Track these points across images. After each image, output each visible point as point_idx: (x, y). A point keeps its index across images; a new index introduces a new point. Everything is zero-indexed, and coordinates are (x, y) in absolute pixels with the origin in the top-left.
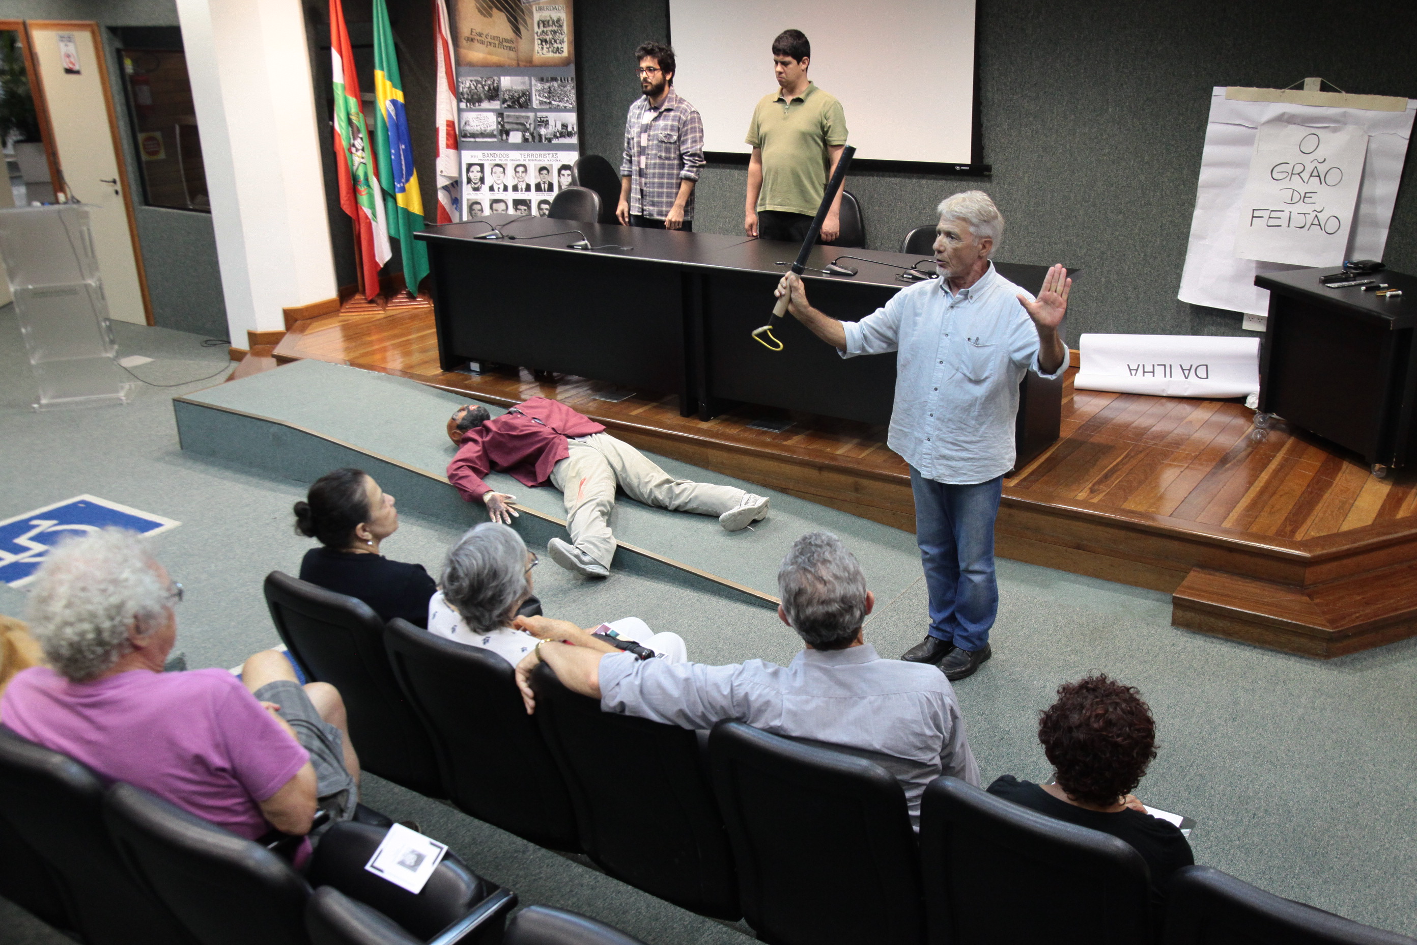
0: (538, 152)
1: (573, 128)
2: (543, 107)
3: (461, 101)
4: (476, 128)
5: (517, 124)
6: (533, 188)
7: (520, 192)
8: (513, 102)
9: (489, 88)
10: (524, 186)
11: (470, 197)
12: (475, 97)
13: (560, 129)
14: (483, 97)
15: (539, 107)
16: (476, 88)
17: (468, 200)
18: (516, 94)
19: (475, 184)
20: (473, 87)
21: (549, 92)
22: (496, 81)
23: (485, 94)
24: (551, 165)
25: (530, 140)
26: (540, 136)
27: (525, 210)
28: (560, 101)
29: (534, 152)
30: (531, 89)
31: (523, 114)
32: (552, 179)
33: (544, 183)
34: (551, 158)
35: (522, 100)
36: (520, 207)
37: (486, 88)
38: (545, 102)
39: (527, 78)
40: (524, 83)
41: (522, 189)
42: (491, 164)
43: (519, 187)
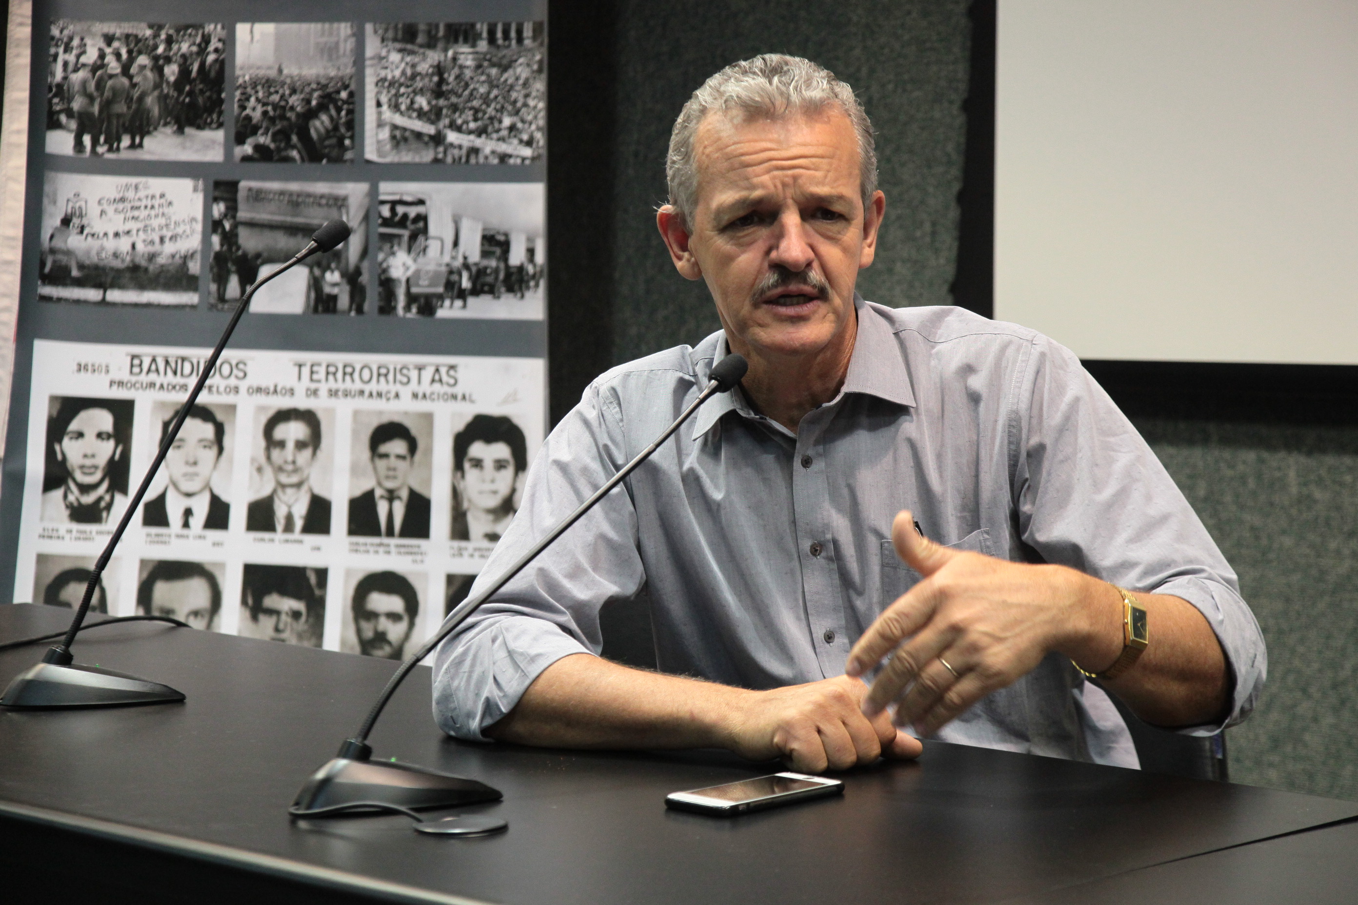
0: (374, 359)
1: (531, 252)
2: (406, 157)
3: (56, 125)
4: (110, 245)
5: (293, 230)
6: (340, 517)
7: (279, 535)
8: (282, 136)
9: (185, 72)
10: (300, 510)
11: (52, 548)
12: (121, 108)
13: (475, 257)
14: (156, 111)
15: (392, 158)
16: (126, 70)
17: (42, 559)
18: (294, 100)
19: (85, 489)
20: (114, 66)
21: (438, 92)
22: (214, 44)
23: (163, 99)
24: (428, 418)
25: (344, 302)
26: (387, 284)
27: (296, 615)
28: (480, 132)
29: (358, 359)
30: (360, 75)
31: (321, 188)
32: (428, 481)
33: (391, 496)
34: (426, 387)
35: (320, 124)
36: (272, 601)
37: (171, 71)
38: (418, 135)
39: (344, 29)
40: (330, 51)
41: (289, 519)
42: (162, 405)
43: (280, 512)
